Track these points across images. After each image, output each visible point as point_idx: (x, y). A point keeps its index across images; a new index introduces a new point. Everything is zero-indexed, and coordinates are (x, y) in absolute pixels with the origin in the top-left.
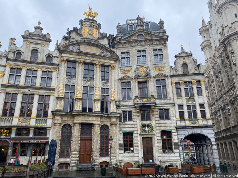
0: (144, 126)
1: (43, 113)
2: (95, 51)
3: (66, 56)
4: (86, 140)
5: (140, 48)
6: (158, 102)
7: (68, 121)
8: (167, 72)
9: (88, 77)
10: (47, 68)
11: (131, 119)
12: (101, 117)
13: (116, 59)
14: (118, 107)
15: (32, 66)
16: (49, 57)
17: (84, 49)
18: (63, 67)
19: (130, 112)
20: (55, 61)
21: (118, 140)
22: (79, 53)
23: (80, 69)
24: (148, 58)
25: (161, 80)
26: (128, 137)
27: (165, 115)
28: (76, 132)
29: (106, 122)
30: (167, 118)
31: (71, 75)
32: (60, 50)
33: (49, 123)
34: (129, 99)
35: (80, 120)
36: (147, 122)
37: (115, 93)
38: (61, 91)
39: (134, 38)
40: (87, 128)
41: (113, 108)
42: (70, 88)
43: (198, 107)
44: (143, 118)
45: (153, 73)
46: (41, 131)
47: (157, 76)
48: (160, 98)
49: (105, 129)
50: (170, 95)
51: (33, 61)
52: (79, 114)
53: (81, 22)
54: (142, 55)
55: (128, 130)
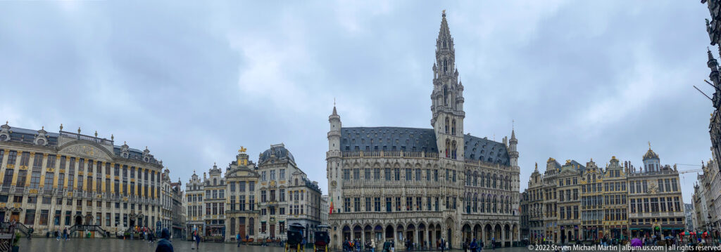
0: (271, 218)
1: (222, 212)
2: (245, 174)
3: (230, 180)
4: (242, 226)
5: (272, 169)
6: (280, 203)
7: (233, 216)
8: (286, 184)
9: (242, 189)
10: (221, 188)
11: (265, 214)
12: (249, 213)
13: (259, 177)
14: (259, 206)
15: (215, 188)
16: (222, 181)
17: (239, 174)
18: (229, 186)
19: (265, 210)
20: (225, 183)
21: (258, 226)
22: (236, 177)
23: (237, 186)
24: (276, 176)
25: (282, 190)
26: (264, 224)
27: (282, 211)
28: (237, 222)
29: (252, 216)
30: (284, 213)
31: (233, 190)
32: (227, 177)
33: (225, 217)
34: (265, 201)
35: (238, 215)
36: (273, 216)
37: (258, 198)
38: (229, 200)
39: (269, 163)
40: (242, 219)
41: (256, 207)
42: (233, 197)
43: (300, 207)
44: (271, 214)
45: (279, 185)
46: (222, 222)
47: (280, 187)
48: (280, 201)
49: (252, 220)
50: (286, 199)
51: (215, 185)
52: (237, 212)
53: (237, 157)
54: (272, 173)
55: (263, 221)
